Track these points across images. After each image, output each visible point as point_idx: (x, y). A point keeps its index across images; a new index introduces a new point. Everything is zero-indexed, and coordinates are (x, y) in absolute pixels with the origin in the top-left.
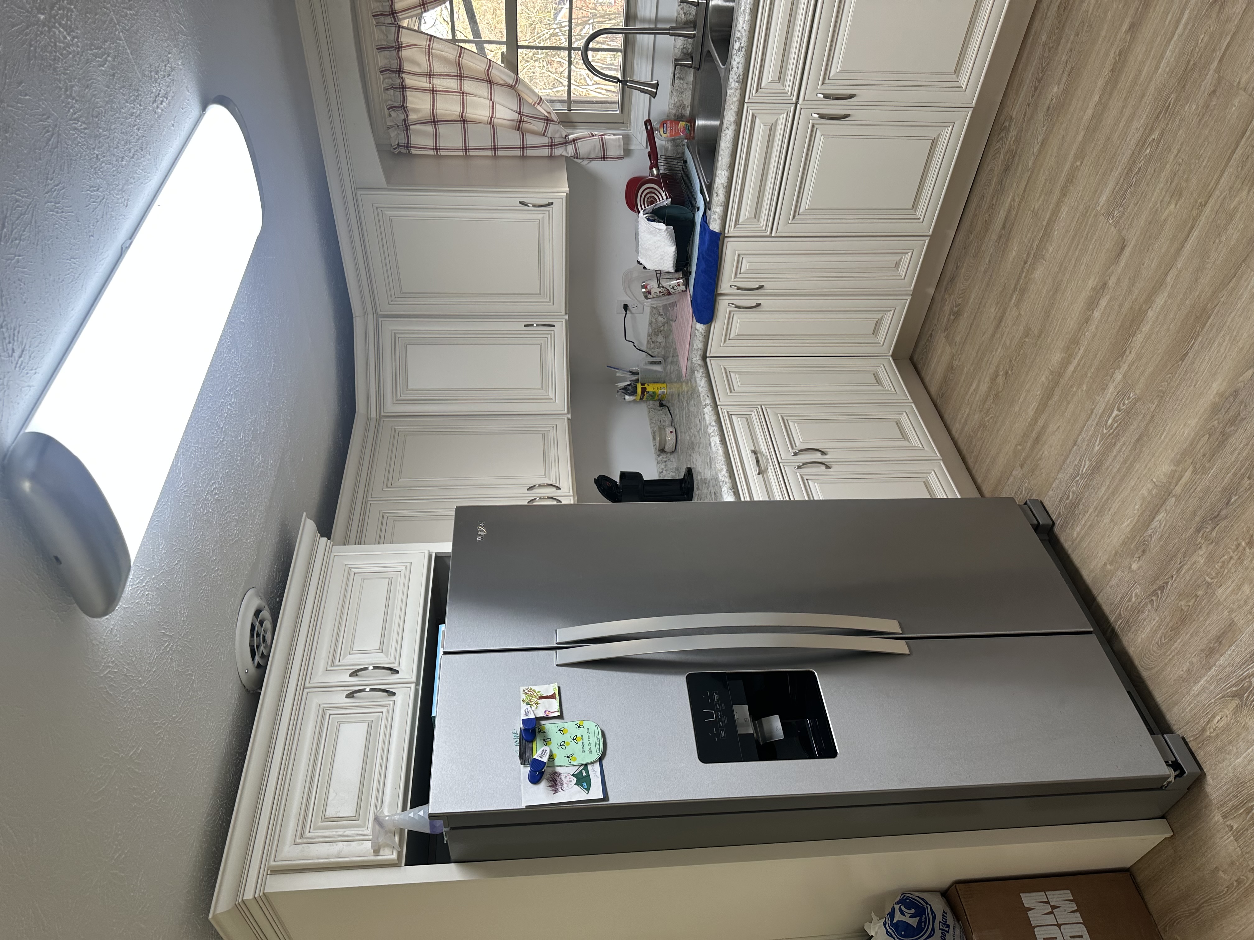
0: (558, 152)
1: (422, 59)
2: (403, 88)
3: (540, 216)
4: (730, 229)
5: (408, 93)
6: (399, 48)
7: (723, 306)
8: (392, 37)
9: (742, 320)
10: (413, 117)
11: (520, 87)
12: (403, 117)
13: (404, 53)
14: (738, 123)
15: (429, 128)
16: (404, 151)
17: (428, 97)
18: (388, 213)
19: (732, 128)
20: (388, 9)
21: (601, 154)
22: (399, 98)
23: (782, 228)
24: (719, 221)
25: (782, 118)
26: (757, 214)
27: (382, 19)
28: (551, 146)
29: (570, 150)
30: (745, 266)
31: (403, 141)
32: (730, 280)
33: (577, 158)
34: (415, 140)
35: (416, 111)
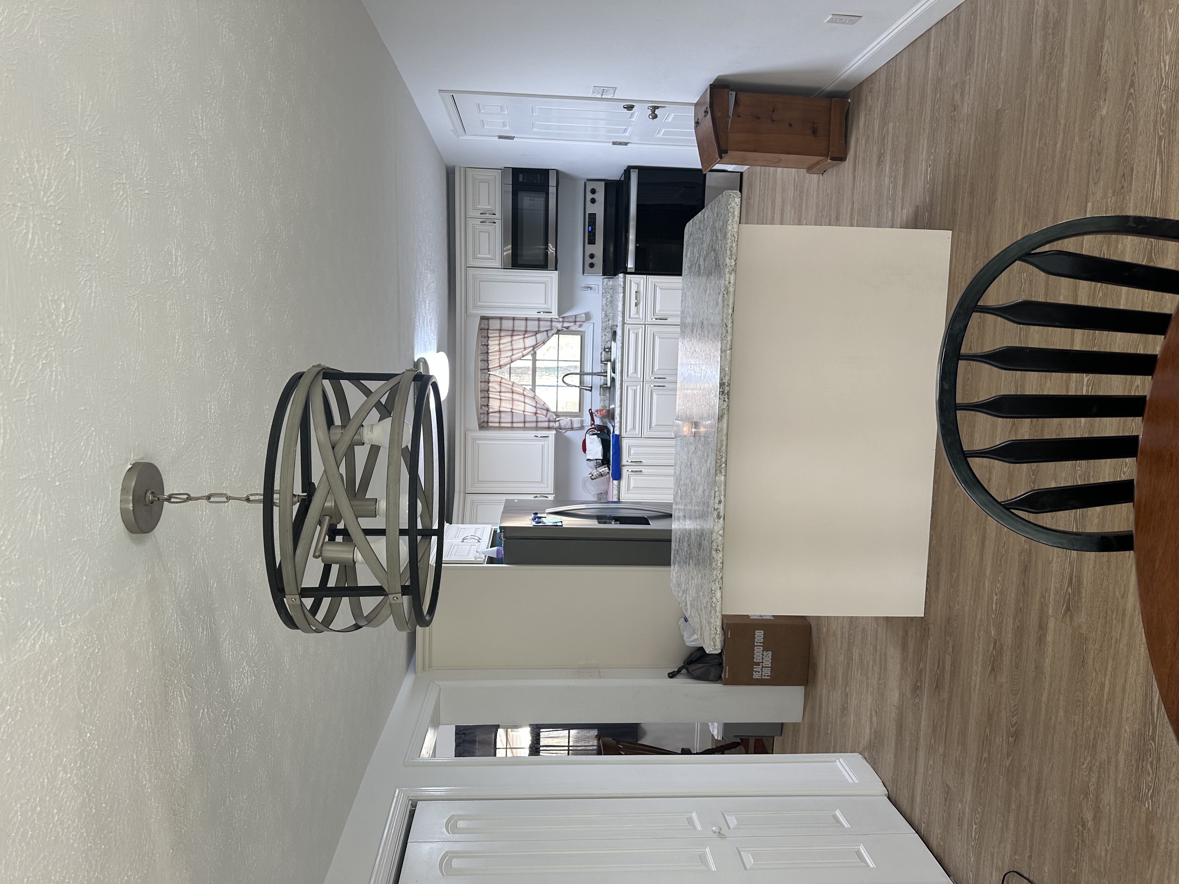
0: (552, 424)
1: (497, 387)
2: (489, 398)
3: (543, 443)
4: (624, 434)
5: (490, 400)
6: (489, 382)
7: (625, 472)
8: (487, 377)
9: (634, 479)
10: (491, 410)
11: (536, 398)
12: (487, 409)
13: (490, 385)
14: (621, 389)
15: (497, 415)
16: (485, 425)
17: (498, 401)
18: (478, 442)
19: (619, 390)
20: (486, 367)
21: (570, 427)
22: (487, 402)
23: (646, 433)
24: (618, 430)
25: (639, 387)
26: (634, 428)
27: (483, 371)
28: (549, 421)
29: (557, 424)
30: (632, 452)
31: (486, 420)
32: (626, 458)
33: (560, 429)
34: (491, 419)
35: (492, 408)
